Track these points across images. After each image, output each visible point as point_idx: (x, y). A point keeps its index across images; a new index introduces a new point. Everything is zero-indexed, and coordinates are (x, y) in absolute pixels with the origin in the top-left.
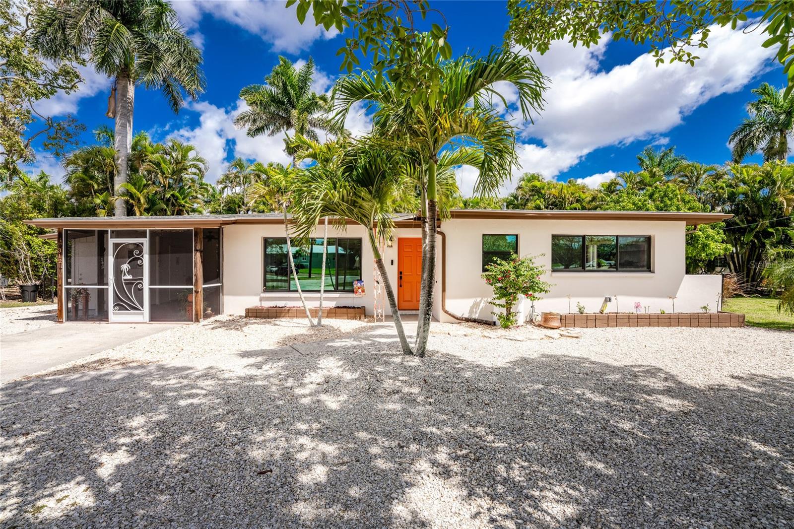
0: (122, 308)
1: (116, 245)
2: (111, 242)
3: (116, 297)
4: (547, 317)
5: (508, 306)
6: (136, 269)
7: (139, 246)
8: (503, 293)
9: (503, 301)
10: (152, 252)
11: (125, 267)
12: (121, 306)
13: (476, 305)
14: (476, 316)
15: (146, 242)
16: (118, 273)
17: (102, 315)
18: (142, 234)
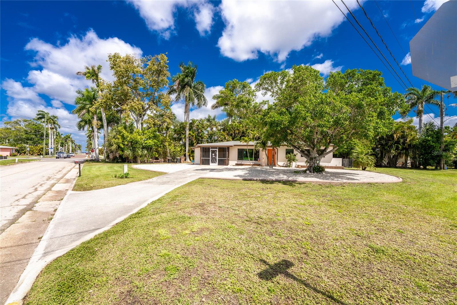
0: (212, 163)
1: (211, 150)
2: (211, 149)
3: (211, 160)
4: (298, 166)
5: (290, 163)
6: (216, 155)
7: (216, 151)
8: (289, 161)
9: (289, 162)
10: (218, 152)
11: (213, 154)
12: (212, 162)
13: (284, 163)
14: (284, 166)
15: (217, 150)
16: (212, 156)
17: (209, 164)
18: (217, 148)
